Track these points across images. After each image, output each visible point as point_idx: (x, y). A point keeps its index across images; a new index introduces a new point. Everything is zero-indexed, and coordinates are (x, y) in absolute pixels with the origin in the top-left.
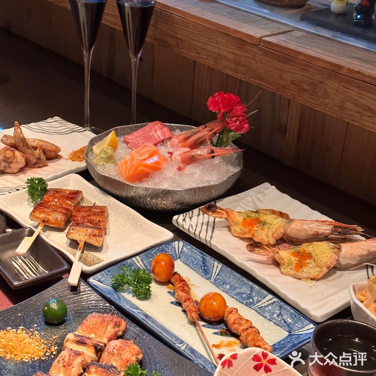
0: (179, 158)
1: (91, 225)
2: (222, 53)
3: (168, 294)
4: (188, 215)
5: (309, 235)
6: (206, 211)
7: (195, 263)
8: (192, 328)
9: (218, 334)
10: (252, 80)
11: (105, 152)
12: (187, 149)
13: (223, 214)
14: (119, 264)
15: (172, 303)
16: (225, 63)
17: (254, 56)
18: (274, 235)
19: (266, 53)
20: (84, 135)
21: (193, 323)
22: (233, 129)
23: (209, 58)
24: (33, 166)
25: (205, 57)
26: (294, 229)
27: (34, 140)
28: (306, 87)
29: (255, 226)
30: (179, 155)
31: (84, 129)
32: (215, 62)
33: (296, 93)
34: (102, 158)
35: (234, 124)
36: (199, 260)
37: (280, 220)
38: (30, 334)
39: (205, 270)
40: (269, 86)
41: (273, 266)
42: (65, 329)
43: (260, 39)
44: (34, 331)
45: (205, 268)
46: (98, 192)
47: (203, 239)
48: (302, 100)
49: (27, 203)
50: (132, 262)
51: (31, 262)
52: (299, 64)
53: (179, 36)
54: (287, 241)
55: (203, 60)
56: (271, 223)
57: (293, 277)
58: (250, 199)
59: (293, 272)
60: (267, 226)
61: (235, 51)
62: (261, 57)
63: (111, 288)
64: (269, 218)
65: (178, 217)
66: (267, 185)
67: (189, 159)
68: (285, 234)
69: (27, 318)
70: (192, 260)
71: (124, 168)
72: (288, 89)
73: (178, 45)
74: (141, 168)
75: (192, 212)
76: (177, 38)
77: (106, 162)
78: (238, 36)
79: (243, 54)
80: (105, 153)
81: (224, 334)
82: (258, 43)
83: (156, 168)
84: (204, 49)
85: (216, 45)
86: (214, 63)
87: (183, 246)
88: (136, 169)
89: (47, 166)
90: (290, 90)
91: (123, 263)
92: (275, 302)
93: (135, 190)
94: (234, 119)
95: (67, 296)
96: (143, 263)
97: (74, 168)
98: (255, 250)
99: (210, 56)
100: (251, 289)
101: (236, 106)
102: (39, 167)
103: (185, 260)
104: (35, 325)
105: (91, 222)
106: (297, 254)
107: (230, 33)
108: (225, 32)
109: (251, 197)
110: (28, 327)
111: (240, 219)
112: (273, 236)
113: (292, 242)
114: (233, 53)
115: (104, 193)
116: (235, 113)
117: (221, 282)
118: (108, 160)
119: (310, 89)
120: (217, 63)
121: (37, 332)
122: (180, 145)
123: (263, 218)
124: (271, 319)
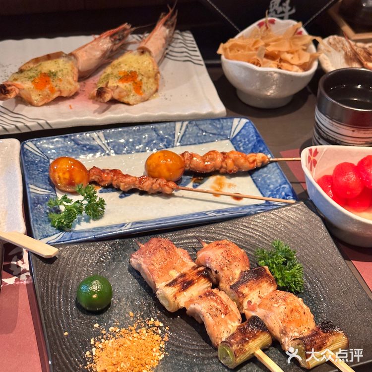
3: (103, 194)
15: (121, 197)
29: (51, 82)
36: (71, 146)
56: (60, 69)
87: (35, 145)
96: (39, 187)
100: (155, 131)
124: (201, 141)
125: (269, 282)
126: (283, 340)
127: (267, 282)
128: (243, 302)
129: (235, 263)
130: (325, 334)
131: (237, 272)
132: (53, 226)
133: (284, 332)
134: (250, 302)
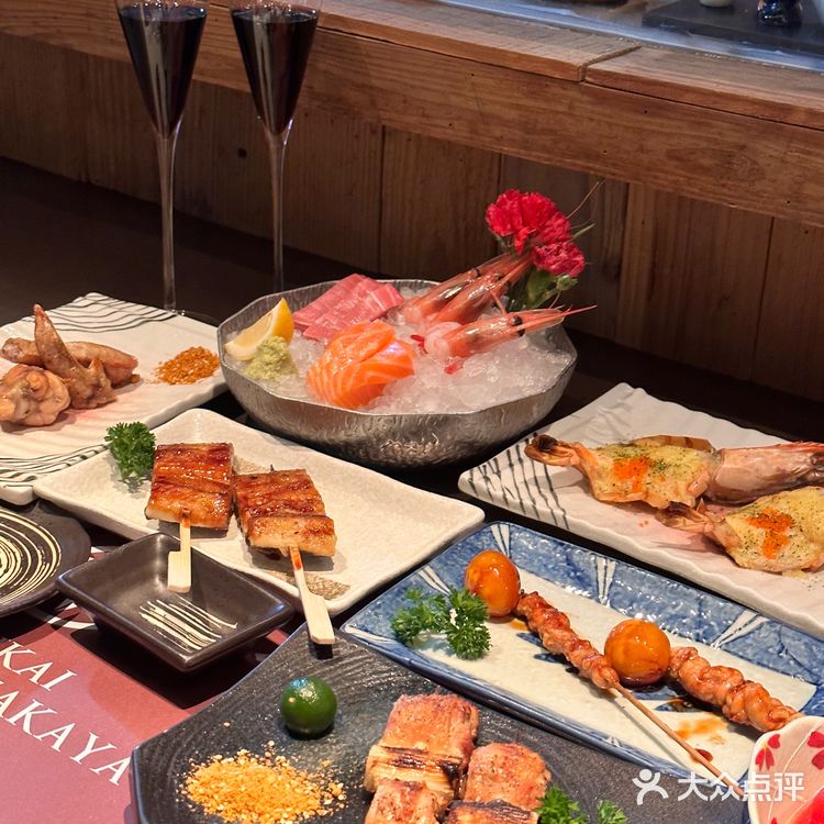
0: (444, 344)
1: (294, 512)
2: (488, 109)
3: (520, 640)
4: (488, 468)
5: (766, 479)
6: (538, 453)
7: (550, 566)
8: (604, 703)
9: (666, 709)
10: (568, 160)
11: (272, 348)
12: (455, 325)
13: (571, 456)
14: (395, 588)
15: (537, 657)
16: (498, 132)
17: (571, 107)
18: (692, 488)
19: (600, 99)
20: (173, 325)
21: (605, 694)
22: (554, 270)
23: (456, 123)
24: (84, 405)
25: (446, 124)
26: (731, 471)
27: (79, 345)
28: (706, 162)
29: (645, 475)
30: (443, 337)
31: (170, 314)
32: (471, 132)
33: (682, 179)
34: (267, 364)
35: (554, 258)
36: (557, 561)
37: (693, 454)
38: (269, 763)
39: (578, 577)
40: (613, 170)
41: (710, 554)
42: (338, 742)
43: (584, 69)
44: (274, 757)
45: (578, 574)
46: (268, 440)
47: (544, 514)
48: (697, 191)
49: (113, 484)
50: (418, 579)
51: (186, 610)
52: (687, 114)
53: (375, 82)
54: (714, 499)
55: (438, 130)
56: (678, 463)
57: (765, 571)
58: (601, 420)
59: (762, 560)
60: (671, 470)
61: (523, 102)
62: (589, 107)
63: (395, 642)
64: (670, 454)
65: (472, 475)
66: (624, 388)
67: (467, 343)
68: (712, 484)
69: (246, 730)
70: (540, 560)
71: (326, 379)
72: (662, 171)
73: (373, 103)
74: (370, 374)
75: (495, 460)
76: (372, 88)
77: (278, 371)
78: (529, 67)
79: (544, 105)
80: (272, 352)
81: (680, 707)
82: (579, 79)
83: (403, 371)
84: (440, 105)
85: (472, 94)
86: (468, 135)
87: (511, 533)
88: (359, 378)
89: (114, 401)
90: (667, 173)
91: (402, 583)
92: (761, 625)
93: (368, 425)
94: (554, 247)
95: (313, 670)
96: (442, 579)
97: (189, 397)
98: (676, 523)
99: (459, 118)
100: (700, 604)
101: (550, 218)
102: (99, 406)
103: (526, 564)
104: (271, 743)
105: (290, 504)
106: (762, 520)
107: (507, 64)
108: (494, 63)
109: (603, 416)
110: (256, 749)
111: (606, 462)
112: (688, 492)
113: (726, 499)
114: (518, 107)
115: (286, 442)
116: (547, 234)
117: (624, 598)
118: (281, 366)
119: (717, 165)
120: (477, 133)
121: (283, 758)
122: (430, 318)
123: (655, 456)
124: (765, 663)
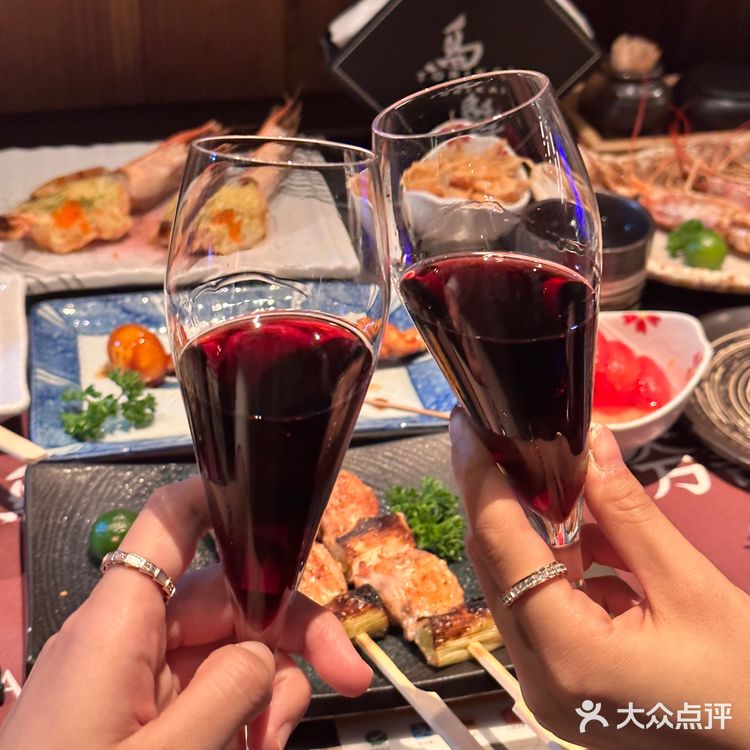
29: (84, 215)
125: (401, 537)
126: (405, 623)
127: (397, 536)
128: (352, 563)
129: (353, 506)
130: (470, 615)
131: (353, 520)
132: (67, 432)
133: (408, 609)
134: (362, 564)
